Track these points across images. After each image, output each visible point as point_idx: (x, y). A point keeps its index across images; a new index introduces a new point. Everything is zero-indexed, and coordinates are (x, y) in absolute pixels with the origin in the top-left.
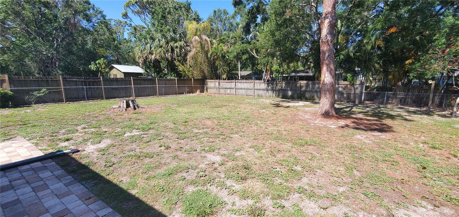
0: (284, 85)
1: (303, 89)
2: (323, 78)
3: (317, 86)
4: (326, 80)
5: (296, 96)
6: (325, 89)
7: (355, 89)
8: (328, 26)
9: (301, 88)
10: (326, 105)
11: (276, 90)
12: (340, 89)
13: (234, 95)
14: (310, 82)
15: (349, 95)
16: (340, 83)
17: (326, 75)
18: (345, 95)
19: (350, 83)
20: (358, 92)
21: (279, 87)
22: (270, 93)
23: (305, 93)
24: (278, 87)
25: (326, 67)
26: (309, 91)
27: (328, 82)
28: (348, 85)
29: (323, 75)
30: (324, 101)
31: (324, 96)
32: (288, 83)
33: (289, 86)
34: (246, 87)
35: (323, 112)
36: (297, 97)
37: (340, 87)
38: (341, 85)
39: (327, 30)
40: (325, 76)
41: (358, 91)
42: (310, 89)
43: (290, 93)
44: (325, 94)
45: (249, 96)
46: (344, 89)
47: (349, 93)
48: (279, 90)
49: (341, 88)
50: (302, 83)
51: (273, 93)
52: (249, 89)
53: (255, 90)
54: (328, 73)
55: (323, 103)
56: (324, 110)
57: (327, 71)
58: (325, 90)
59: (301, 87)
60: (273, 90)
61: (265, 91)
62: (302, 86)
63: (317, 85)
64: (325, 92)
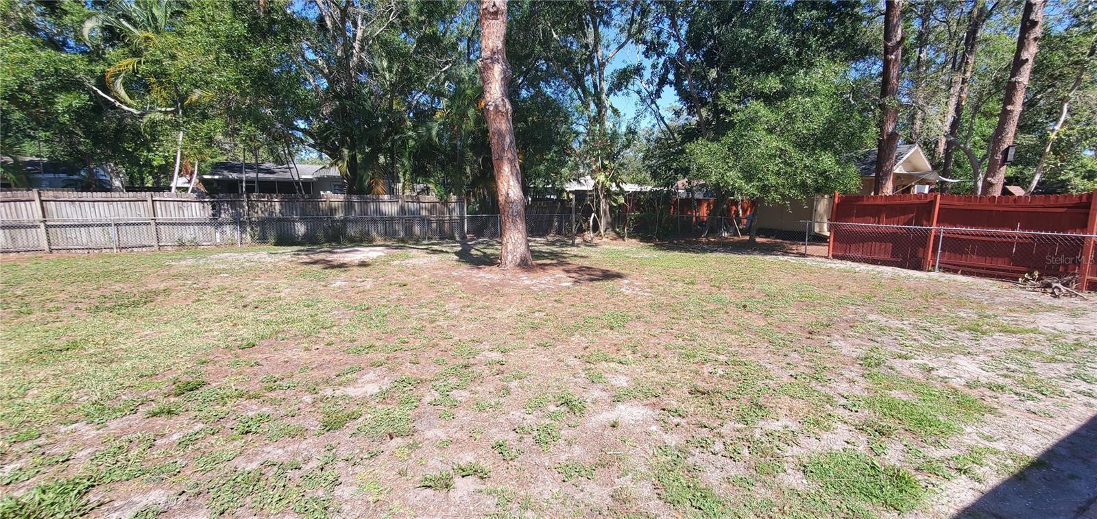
0: (278, 207)
1: (339, 215)
2: (506, 189)
3: (372, 206)
4: (511, 194)
5: (320, 234)
6: (512, 212)
7: (450, 211)
8: (502, 80)
9: (332, 214)
10: (519, 246)
11: (251, 223)
12: (424, 213)
13: (42, 254)
14: (355, 198)
15: (441, 223)
16: (421, 200)
17: (512, 183)
18: (434, 225)
19: (441, 200)
20: (457, 218)
21: (260, 212)
22: (228, 232)
23: (345, 225)
24: (257, 212)
25: (509, 165)
26: (356, 221)
27: (516, 198)
28: (436, 202)
29: (505, 184)
30: (516, 239)
31: (512, 227)
32: (290, 201)
33: (296, 209)
34: (113, 218)
35: (518, 260)
36: (325, 237)
37: (422, 208)
38: (424, 204)
39: (500, 88)
40: (509, 185)
41: (455, 215)
42: (355, 214)
43: (301, 229)
44: (514, 222)
45: (135, 250)
46: (430, 211)
47: (441, 220)
48: (262, 223)
49: (424, 210)
50: (332, 200)
51: (243, 231)
52: (127, 224)
53: (162, 227)
54: (514, 179)
55: (514, 241)
56: (518, 256)
57: (512, 174)
58: (513, 215)
59: (332, 211)
60: (238, 222)
61: (209, 227)
62: (335, 210)
63: (371, 203)
64: (514, 218)
